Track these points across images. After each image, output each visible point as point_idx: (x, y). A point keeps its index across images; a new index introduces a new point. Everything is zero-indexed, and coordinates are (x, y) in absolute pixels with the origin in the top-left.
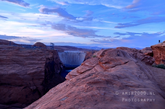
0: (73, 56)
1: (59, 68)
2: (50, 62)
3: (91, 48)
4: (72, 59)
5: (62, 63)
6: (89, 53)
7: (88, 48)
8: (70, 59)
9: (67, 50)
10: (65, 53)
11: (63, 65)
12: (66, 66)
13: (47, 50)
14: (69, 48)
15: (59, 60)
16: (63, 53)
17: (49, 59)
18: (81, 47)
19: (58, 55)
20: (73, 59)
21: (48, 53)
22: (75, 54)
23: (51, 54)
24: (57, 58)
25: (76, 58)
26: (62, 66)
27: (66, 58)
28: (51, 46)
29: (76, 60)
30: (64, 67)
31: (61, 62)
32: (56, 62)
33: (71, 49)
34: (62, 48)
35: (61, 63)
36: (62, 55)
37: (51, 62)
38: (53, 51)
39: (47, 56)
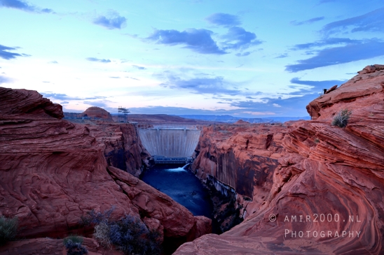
0: (173, 137)
1: (140, 165)
2: (113, 152)
3: (216, 118)
4: (170, 144)
5: (146, 152)
6: (208, 129)
7: (208, 119)
8: (165, 144)
9: (161, 124)
10: (154, 131)
11: (148, 159)
12: (155, 160)
13: (111, 125)
14: (166, 120)
15: (141, 146)
16: (150, 131)
17: (113, 145)
18: (194, 118)
19: (137, 135)
20: (173, 143)
21: (111, 130)
22: (178, 132)
23: (117, 133)
24: (134, 142)
25: (178, 141)
26: (147, 161)
27: (156, 141)
28: (120, 116)
29: (178, 147)
30: (152, 162)
31: (144, 152)
32: (132, 152)
33: (170, 122)
34: (149, 119)
35: (144, 154)
36: (148, 136)
37: (116, 152)
38: (125, 126)
39: (108, 139)
